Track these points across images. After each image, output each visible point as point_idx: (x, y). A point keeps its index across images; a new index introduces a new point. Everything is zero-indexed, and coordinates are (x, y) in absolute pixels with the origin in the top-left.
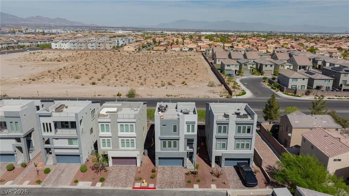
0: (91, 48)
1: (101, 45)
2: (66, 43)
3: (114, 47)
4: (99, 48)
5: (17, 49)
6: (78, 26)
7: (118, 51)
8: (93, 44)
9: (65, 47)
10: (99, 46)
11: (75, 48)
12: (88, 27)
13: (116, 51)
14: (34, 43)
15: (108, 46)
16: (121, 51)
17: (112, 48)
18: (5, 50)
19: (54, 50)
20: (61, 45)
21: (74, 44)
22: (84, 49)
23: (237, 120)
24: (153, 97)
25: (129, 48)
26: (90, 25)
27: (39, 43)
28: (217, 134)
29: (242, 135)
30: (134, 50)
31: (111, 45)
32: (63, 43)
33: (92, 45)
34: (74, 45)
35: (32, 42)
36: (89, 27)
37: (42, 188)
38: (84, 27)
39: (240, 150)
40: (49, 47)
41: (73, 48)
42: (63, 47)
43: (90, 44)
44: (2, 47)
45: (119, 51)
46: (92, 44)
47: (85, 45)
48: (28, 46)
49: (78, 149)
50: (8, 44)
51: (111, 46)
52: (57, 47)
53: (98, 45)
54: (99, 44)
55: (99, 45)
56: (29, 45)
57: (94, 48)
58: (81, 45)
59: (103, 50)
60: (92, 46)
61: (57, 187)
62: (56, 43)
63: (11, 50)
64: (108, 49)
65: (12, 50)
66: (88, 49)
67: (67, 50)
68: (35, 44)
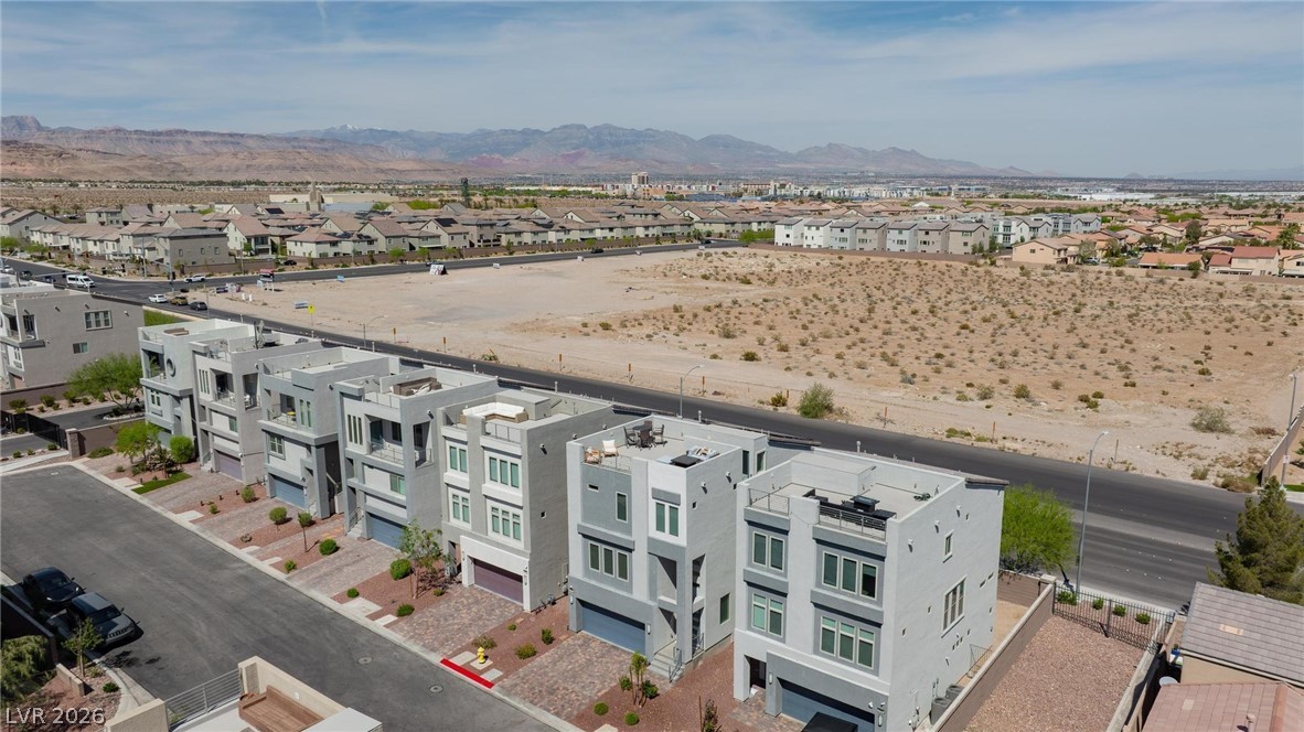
0: (895, 248)
1: (933, 236)
2: (818, 229)
3: (978, 249)
4: (924, 247)
5: (683, 243)
6: (958, 174)
7: (989, 262)
8: (906, 235)
9: (815, 241)
10: (925, 243)
11: (843, 244)
12: (991, 177)
13: (982, 261)
14: (739, 227)
15: (957, 244)
16: (998, 263)
17: (969, 249)
18: (651, 243)
19: (780, 249)
20: (802, 234)
21: (842, 231)
22: (871, 249)
23: (819, 523)
24: (890, 428)
25: (1033, 251)
26: (1000, 171)
27: (755, 227)
28: (749, 564)
29: (839, 596)
30: (1054, 262)
31: (966, 239)
32: (809, 227)
33: (901, 238)
34: (843, 235)
35: (733, 224)
36: (996, 178)
37: (283, 583)
38: (977, 178)
39: (835, 663)
40: (767, 238)
41: (836, 245)
42: (809, 242)
43: (893, 235)
44: (647, 235)
45: (993, 263)
46: (900, 233)
47: (876, 236)
48: (721, 235)
49: (405, 507)
50: (665, 226)
51: (966, 244)
52: (791, 241)
53: (922, 236)
54: (927, 233)
55: (926, 238)
56: (724, 232)
57: (906, 248)
58: (864, 237)
59: (936, 256)
60: (901, 242)
61: (305, 593)
62: (788, 225)
63: (664, 244)
64: (955, 252)
65: (669, 244)
66: (883, 251)
67: (820, 250)
68: (740, 230)
